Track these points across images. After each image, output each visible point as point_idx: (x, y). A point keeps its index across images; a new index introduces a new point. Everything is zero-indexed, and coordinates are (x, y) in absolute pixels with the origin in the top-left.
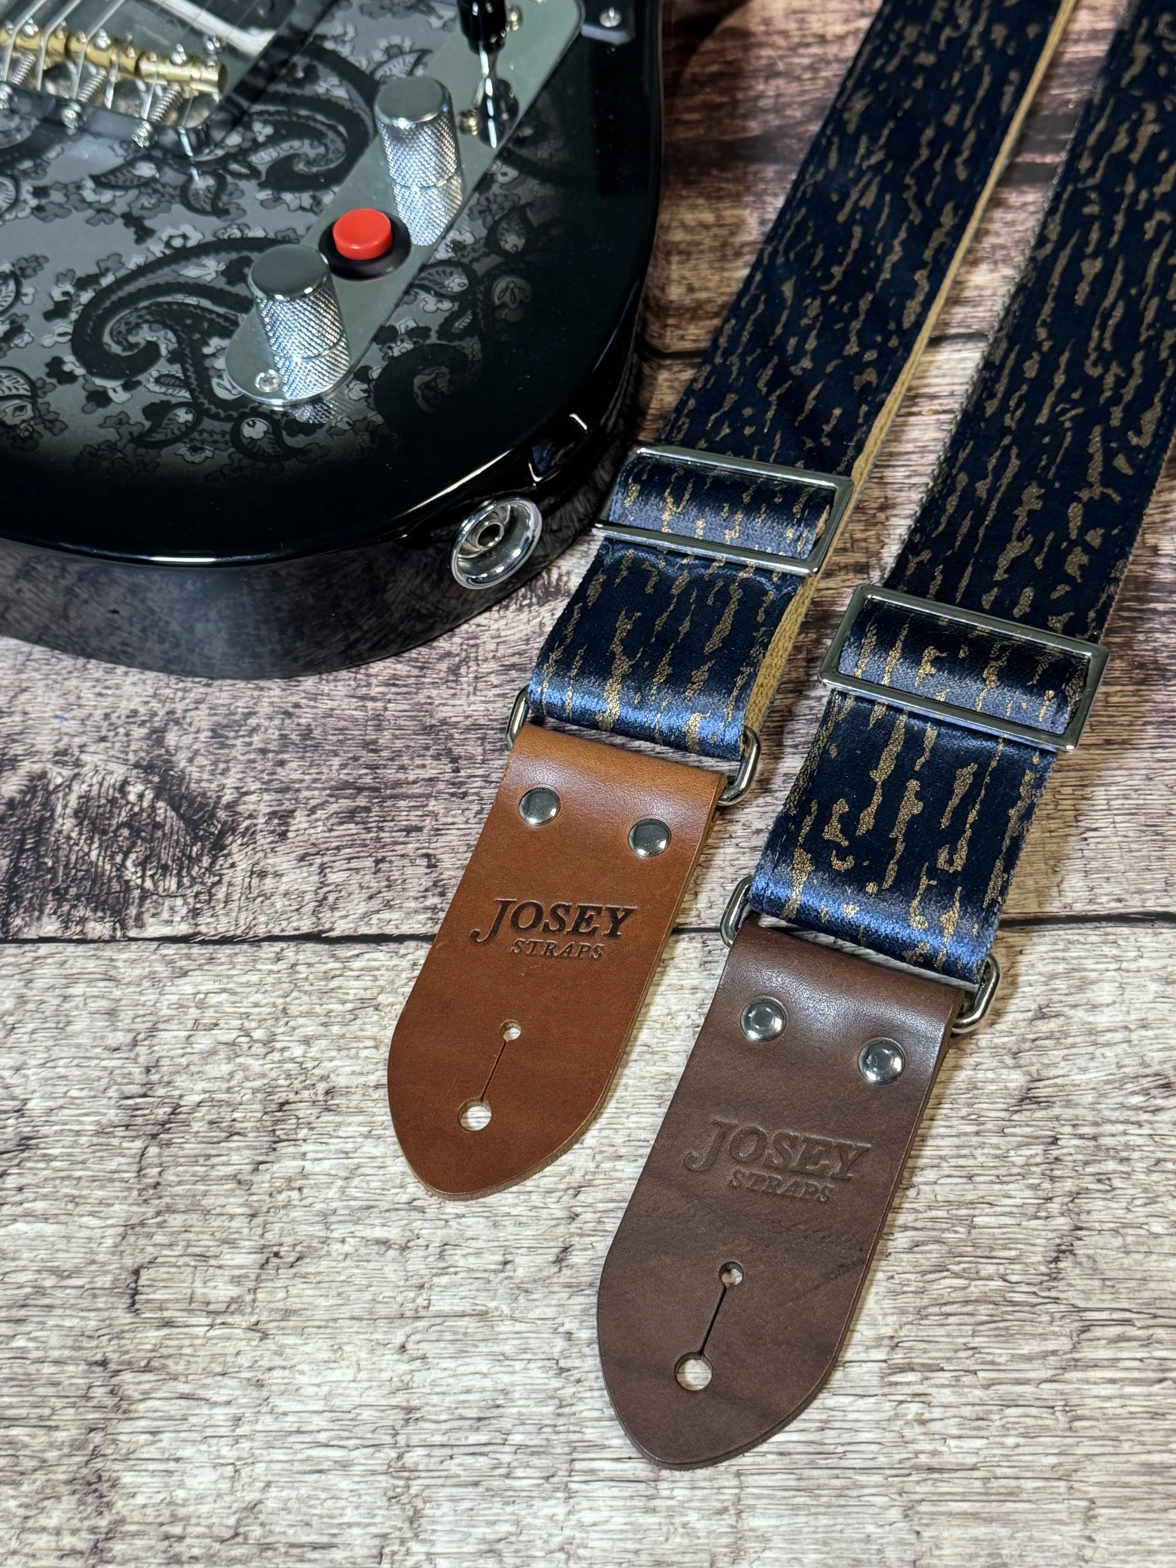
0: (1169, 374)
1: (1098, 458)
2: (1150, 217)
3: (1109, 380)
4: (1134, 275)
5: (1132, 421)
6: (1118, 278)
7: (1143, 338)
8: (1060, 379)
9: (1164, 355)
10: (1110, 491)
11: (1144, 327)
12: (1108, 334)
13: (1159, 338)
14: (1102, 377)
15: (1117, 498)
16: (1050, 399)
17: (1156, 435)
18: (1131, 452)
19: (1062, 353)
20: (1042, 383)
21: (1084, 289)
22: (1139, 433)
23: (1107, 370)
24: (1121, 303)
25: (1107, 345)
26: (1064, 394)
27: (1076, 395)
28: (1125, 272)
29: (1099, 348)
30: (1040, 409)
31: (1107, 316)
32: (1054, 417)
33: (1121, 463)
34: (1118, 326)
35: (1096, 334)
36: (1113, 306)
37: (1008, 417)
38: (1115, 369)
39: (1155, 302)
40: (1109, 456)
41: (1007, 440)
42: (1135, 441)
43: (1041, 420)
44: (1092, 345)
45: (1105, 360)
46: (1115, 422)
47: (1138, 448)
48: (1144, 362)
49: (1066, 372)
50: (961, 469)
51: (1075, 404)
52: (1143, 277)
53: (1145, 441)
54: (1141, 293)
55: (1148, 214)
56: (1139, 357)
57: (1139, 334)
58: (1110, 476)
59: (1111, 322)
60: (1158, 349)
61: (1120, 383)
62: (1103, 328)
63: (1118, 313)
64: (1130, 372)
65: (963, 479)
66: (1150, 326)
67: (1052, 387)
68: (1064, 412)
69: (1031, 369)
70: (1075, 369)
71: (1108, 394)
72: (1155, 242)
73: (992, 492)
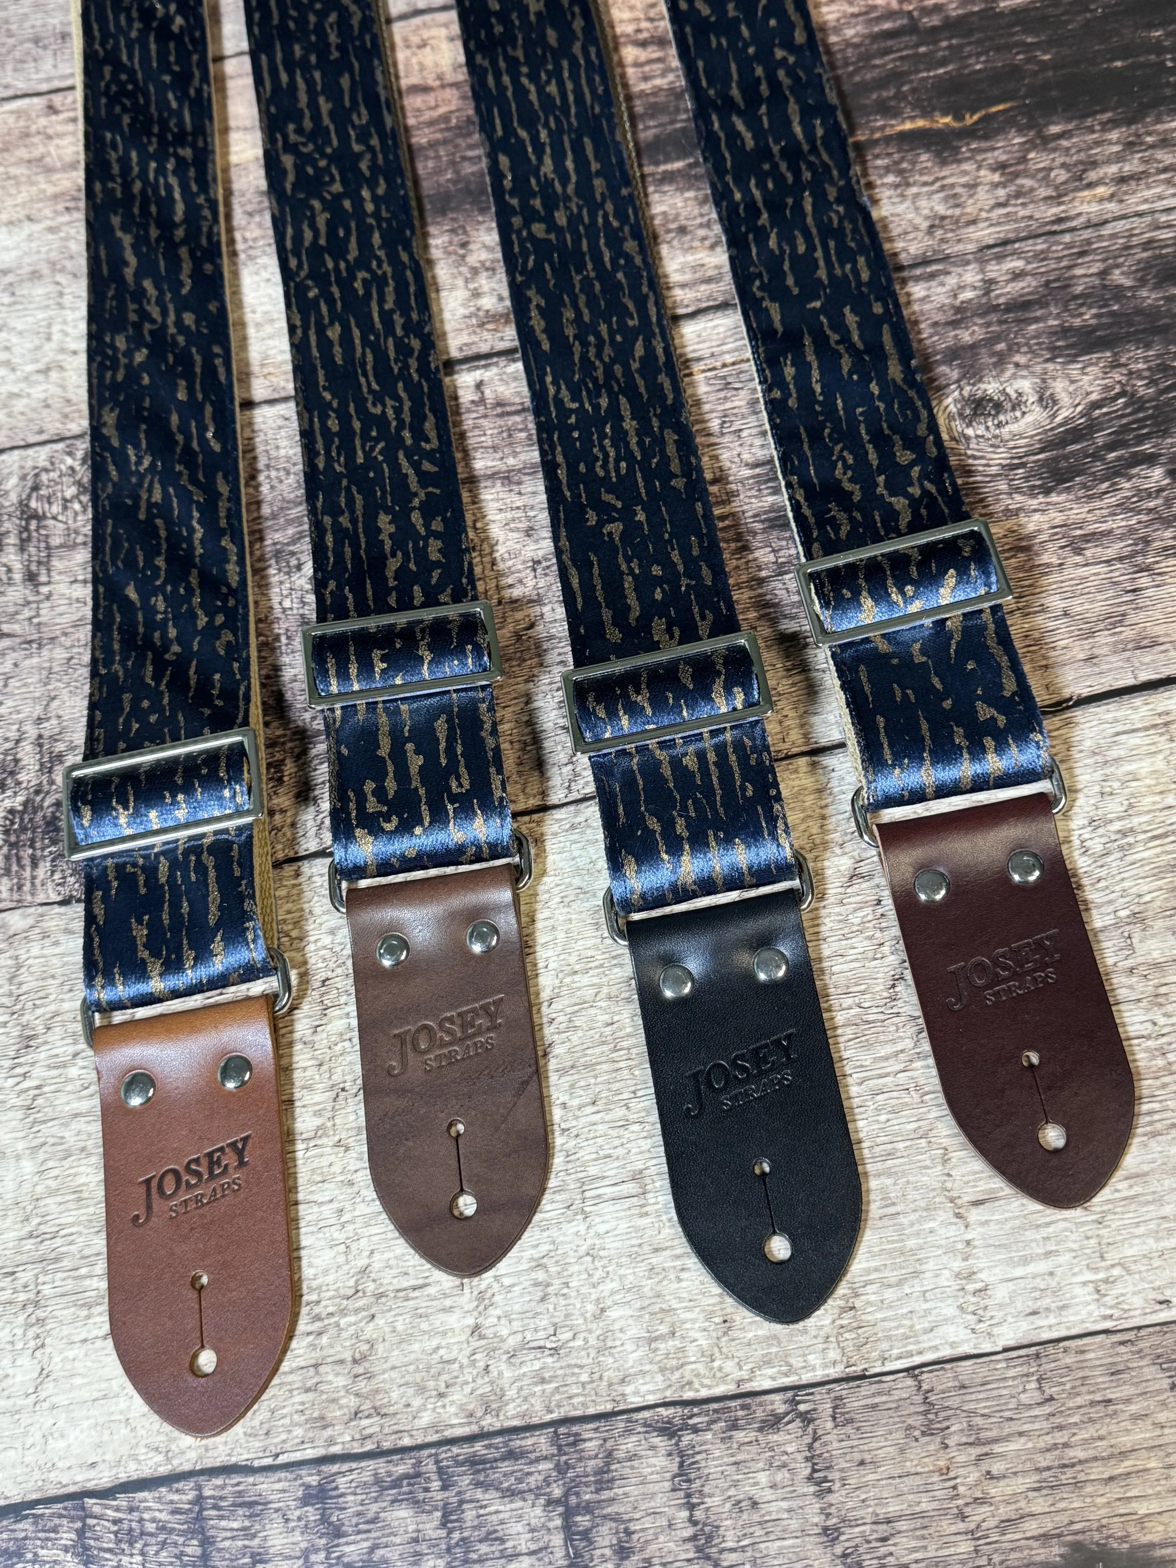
0: (426, 390)
1: (411, 472)
2: (355, 278)
3: (390, 412)
4: (366, 326)
5: (419, 435)
6: (356, 333)
7: (396, 371)
8: (357, 425)
9: (416, 377)
10: (430, 489)
11: (392, 364)
12: (372, 378)
13: (406, 367)
14: (384, 412)
15: (438, 491)
16: (358, 443)
17: (440, 437)
18: (429, 455)
19: (348, 406)
20: (346, 433)
21: (337, 350)
22: (428, 441)
23: (384, 406)
24: (368, 350)
25: (375, 386)
26: (365, 436)
27: (374, 434)
28: (358, 326)
29: (371, 391)
30: (355, 452)
31: (363, 364)
32: (367, 455)
33: (427, 466)
34: (375, 368)
35: (363, 380)
36: (364, 354)
37: (336, 466)
38: (389, 402)
39: (390, 341)
40: (416, 466)
41: (345, 482)
42: (428, 447)
43: (360, 460)
44: (365, 390)
45: (379, 399)
46: (409, 442)
47: (432, 450)
48: (406, 390)
49: (359, 419)
50: (323, 514)
51: (377, 440)
52: (373, 325)
53: (435, 444)
54: (377, 336)
55: (353, 277)
56: (400, 385)
57: (392, 369)
58: (424, 479)
59: (369, 367)
60: (410, 375)
61: (398, 411)
62: (365, 374)
63: (370, 358)
64: (399, 399)
65: (327, 520)
66: (396, 361)
67: (354, 433)
68: (372, 448)
69: (333, 424)
70: (362, 410)
71: (394, 424)
72: (368, 295)
73: (354, 521)
